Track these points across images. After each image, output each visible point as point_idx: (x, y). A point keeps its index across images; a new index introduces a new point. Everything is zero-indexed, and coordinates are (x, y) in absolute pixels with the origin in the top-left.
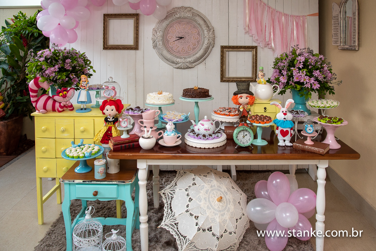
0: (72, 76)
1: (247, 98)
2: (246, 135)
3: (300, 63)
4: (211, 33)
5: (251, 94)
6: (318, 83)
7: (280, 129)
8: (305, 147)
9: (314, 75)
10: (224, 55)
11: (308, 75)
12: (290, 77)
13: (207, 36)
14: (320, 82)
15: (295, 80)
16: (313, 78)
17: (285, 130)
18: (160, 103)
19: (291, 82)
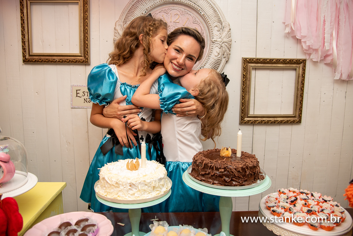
10: (248, 76)
13: (219, 40)
18: (132, 198)
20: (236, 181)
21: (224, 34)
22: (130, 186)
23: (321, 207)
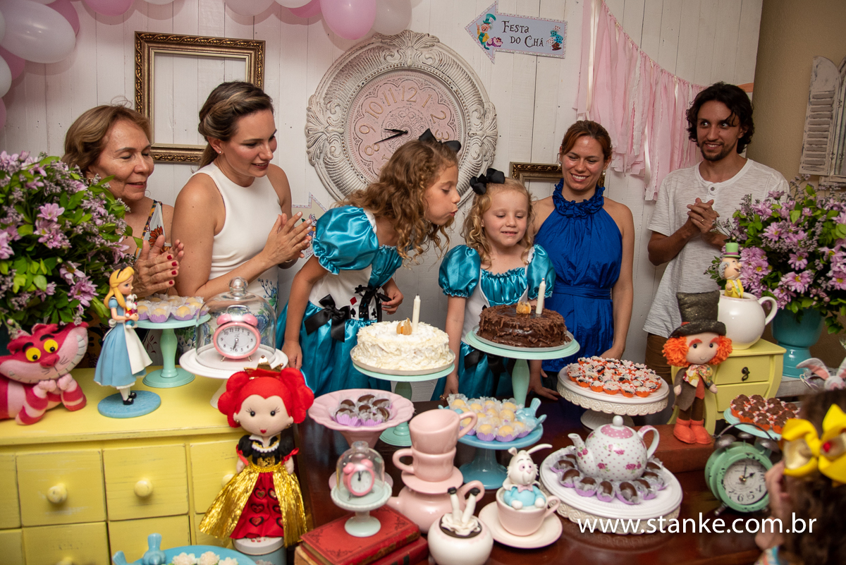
0: (74, 273)
1: (711, 346)
2: (752, 475)
13: (479, 133)
18: (418, 368)
20: (543, 342)
21: (488, 122)
22: (415, 353)
23: (634, 375)
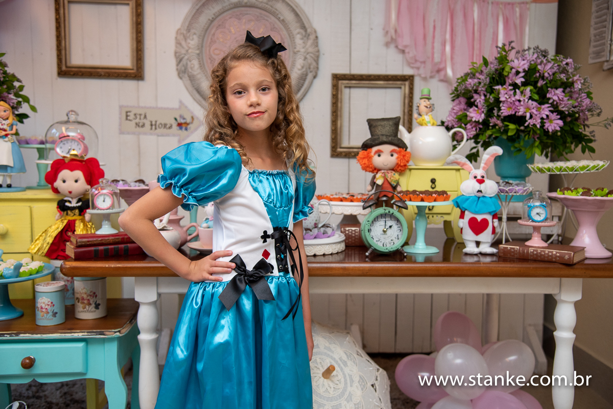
1: (392, 155)
2: (390, 227)
3: (518, 73)
4: (310, 42)
5: (401, 145)
6: (559, 117)
7: (468, 215)
8: (528, 252)
9: (549, 99)
10: (339, 96)
11: (533, 100)
12: (493, 106)
13: (302, 50)
14: (562, 116)
15: (505, 111)
16: (547, 105)
17: (479, 218)
19: (493, 121)
